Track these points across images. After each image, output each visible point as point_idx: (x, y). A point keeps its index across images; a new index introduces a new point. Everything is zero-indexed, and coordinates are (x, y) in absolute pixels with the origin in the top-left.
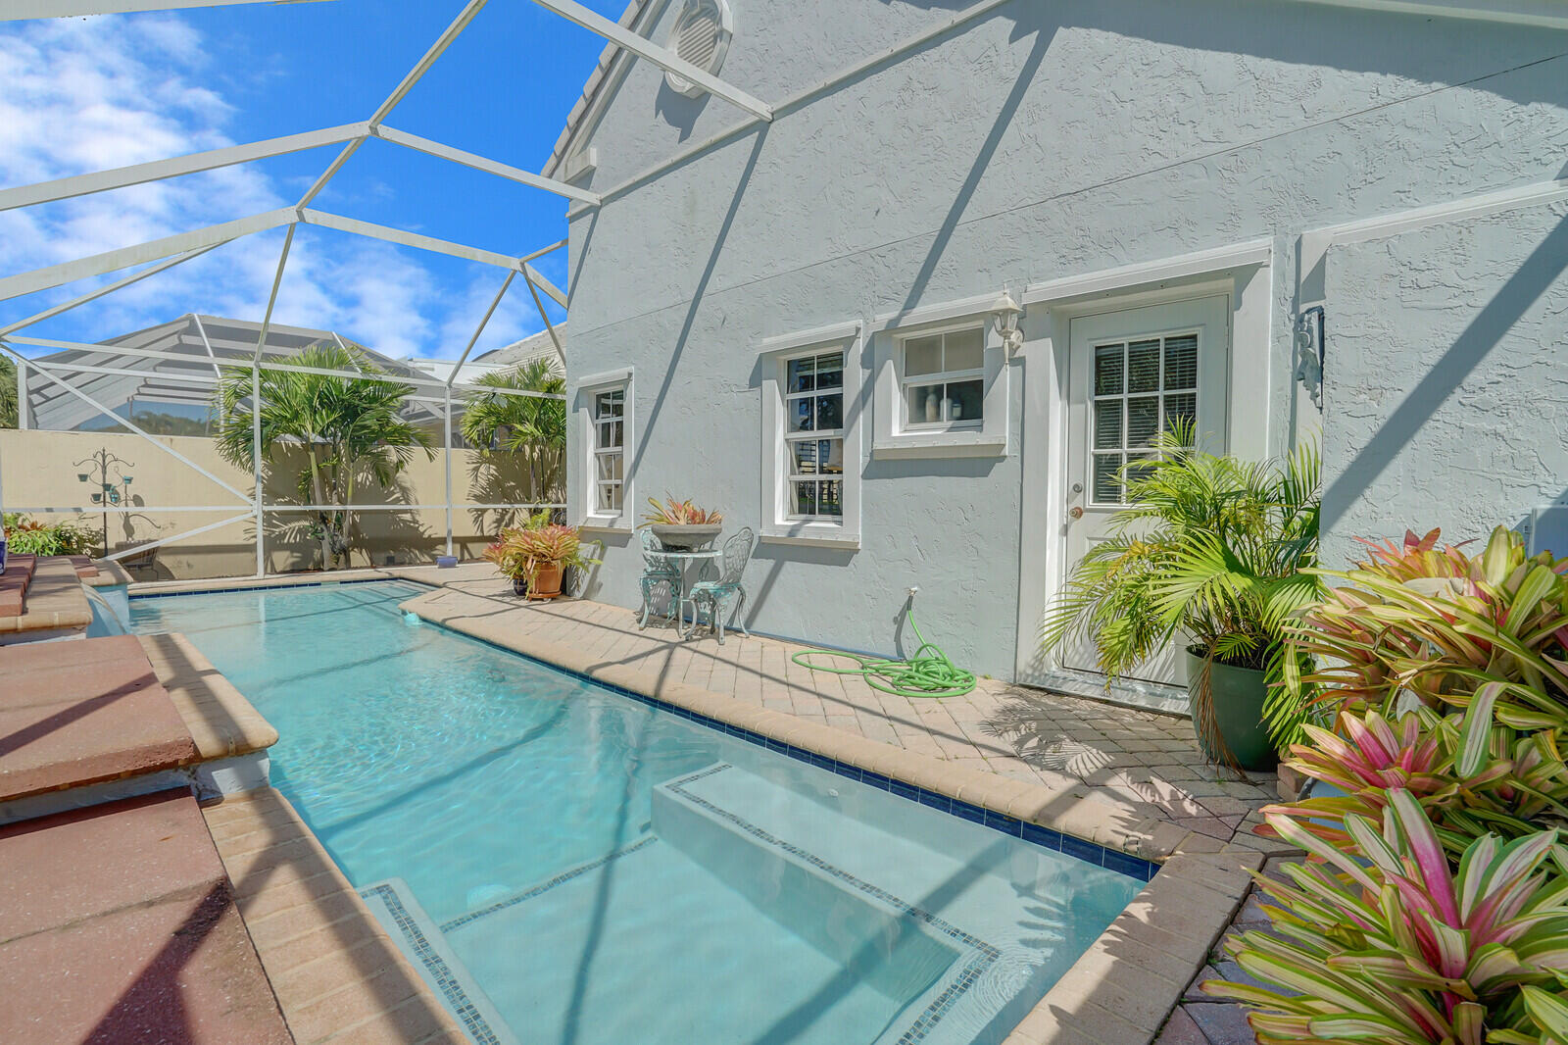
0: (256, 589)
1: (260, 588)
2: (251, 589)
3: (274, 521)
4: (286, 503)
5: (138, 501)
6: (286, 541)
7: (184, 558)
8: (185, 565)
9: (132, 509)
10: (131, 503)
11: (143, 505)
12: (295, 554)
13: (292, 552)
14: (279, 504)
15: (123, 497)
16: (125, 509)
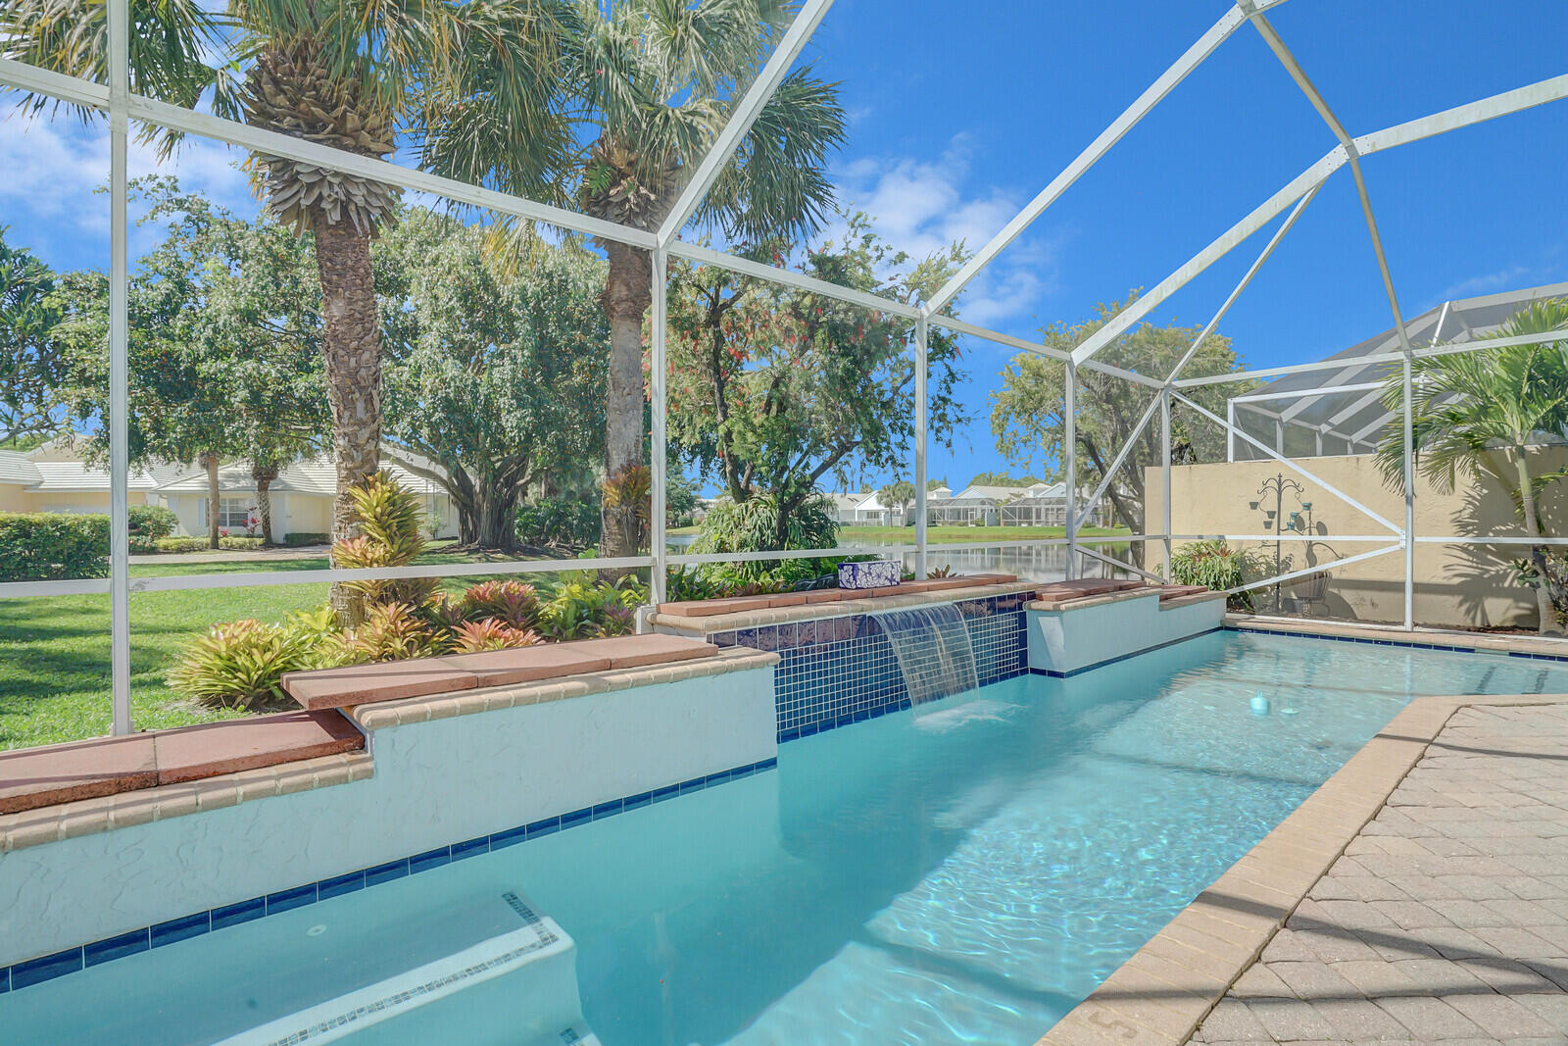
0: (1376, 642)
1: (1383, 643)
2: (1370, 642)
3: (1489, 557)
4: (1507, 533)
5: (1322, 529)
6: (1506, 584)
7: (1367, 595)
8: (1368, 603)
9: (1316, 538)
10: (1314, 531)
11: (1326, 534)
12: (1522, 605)
13: (1516, 600)
14: (1497, 534)
15: (1307, 525)
16: (1307, 538)
